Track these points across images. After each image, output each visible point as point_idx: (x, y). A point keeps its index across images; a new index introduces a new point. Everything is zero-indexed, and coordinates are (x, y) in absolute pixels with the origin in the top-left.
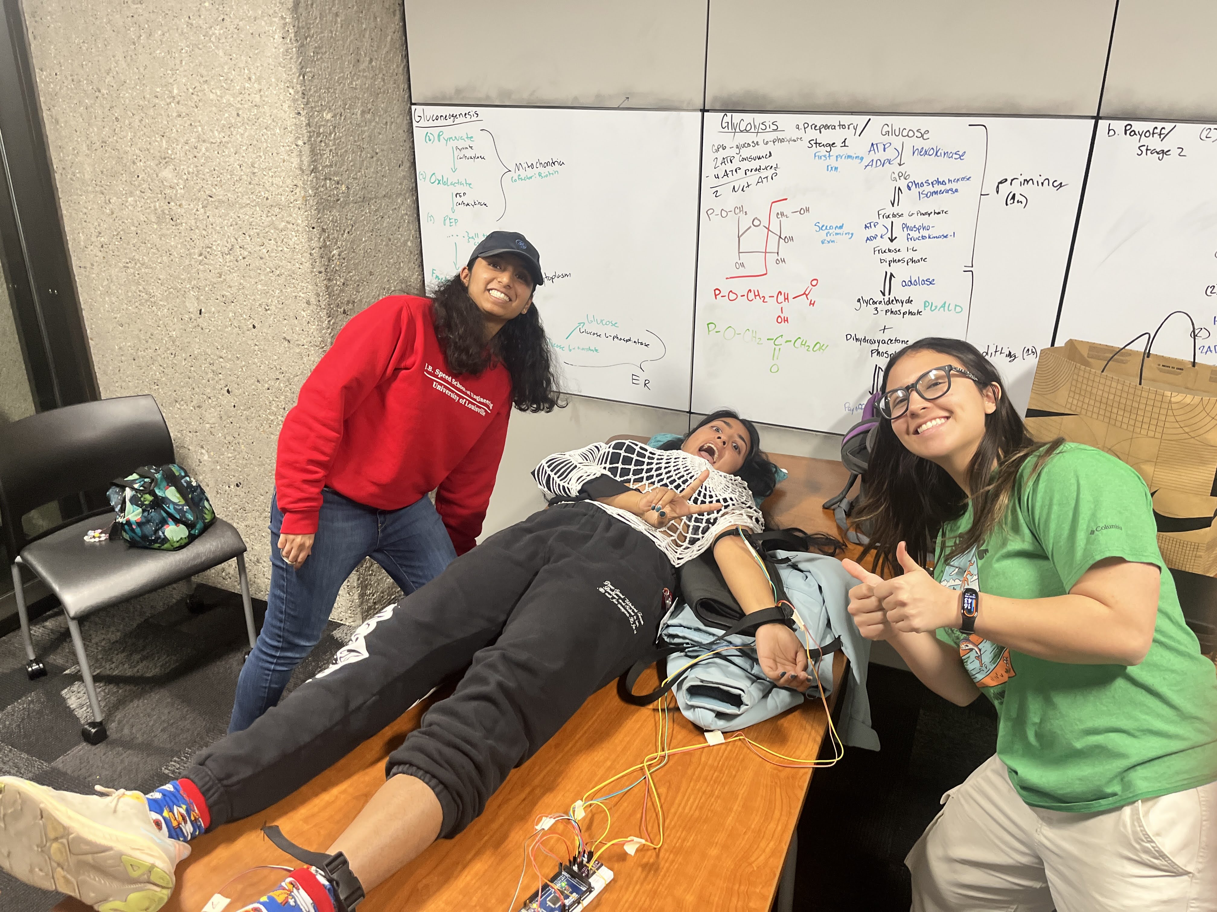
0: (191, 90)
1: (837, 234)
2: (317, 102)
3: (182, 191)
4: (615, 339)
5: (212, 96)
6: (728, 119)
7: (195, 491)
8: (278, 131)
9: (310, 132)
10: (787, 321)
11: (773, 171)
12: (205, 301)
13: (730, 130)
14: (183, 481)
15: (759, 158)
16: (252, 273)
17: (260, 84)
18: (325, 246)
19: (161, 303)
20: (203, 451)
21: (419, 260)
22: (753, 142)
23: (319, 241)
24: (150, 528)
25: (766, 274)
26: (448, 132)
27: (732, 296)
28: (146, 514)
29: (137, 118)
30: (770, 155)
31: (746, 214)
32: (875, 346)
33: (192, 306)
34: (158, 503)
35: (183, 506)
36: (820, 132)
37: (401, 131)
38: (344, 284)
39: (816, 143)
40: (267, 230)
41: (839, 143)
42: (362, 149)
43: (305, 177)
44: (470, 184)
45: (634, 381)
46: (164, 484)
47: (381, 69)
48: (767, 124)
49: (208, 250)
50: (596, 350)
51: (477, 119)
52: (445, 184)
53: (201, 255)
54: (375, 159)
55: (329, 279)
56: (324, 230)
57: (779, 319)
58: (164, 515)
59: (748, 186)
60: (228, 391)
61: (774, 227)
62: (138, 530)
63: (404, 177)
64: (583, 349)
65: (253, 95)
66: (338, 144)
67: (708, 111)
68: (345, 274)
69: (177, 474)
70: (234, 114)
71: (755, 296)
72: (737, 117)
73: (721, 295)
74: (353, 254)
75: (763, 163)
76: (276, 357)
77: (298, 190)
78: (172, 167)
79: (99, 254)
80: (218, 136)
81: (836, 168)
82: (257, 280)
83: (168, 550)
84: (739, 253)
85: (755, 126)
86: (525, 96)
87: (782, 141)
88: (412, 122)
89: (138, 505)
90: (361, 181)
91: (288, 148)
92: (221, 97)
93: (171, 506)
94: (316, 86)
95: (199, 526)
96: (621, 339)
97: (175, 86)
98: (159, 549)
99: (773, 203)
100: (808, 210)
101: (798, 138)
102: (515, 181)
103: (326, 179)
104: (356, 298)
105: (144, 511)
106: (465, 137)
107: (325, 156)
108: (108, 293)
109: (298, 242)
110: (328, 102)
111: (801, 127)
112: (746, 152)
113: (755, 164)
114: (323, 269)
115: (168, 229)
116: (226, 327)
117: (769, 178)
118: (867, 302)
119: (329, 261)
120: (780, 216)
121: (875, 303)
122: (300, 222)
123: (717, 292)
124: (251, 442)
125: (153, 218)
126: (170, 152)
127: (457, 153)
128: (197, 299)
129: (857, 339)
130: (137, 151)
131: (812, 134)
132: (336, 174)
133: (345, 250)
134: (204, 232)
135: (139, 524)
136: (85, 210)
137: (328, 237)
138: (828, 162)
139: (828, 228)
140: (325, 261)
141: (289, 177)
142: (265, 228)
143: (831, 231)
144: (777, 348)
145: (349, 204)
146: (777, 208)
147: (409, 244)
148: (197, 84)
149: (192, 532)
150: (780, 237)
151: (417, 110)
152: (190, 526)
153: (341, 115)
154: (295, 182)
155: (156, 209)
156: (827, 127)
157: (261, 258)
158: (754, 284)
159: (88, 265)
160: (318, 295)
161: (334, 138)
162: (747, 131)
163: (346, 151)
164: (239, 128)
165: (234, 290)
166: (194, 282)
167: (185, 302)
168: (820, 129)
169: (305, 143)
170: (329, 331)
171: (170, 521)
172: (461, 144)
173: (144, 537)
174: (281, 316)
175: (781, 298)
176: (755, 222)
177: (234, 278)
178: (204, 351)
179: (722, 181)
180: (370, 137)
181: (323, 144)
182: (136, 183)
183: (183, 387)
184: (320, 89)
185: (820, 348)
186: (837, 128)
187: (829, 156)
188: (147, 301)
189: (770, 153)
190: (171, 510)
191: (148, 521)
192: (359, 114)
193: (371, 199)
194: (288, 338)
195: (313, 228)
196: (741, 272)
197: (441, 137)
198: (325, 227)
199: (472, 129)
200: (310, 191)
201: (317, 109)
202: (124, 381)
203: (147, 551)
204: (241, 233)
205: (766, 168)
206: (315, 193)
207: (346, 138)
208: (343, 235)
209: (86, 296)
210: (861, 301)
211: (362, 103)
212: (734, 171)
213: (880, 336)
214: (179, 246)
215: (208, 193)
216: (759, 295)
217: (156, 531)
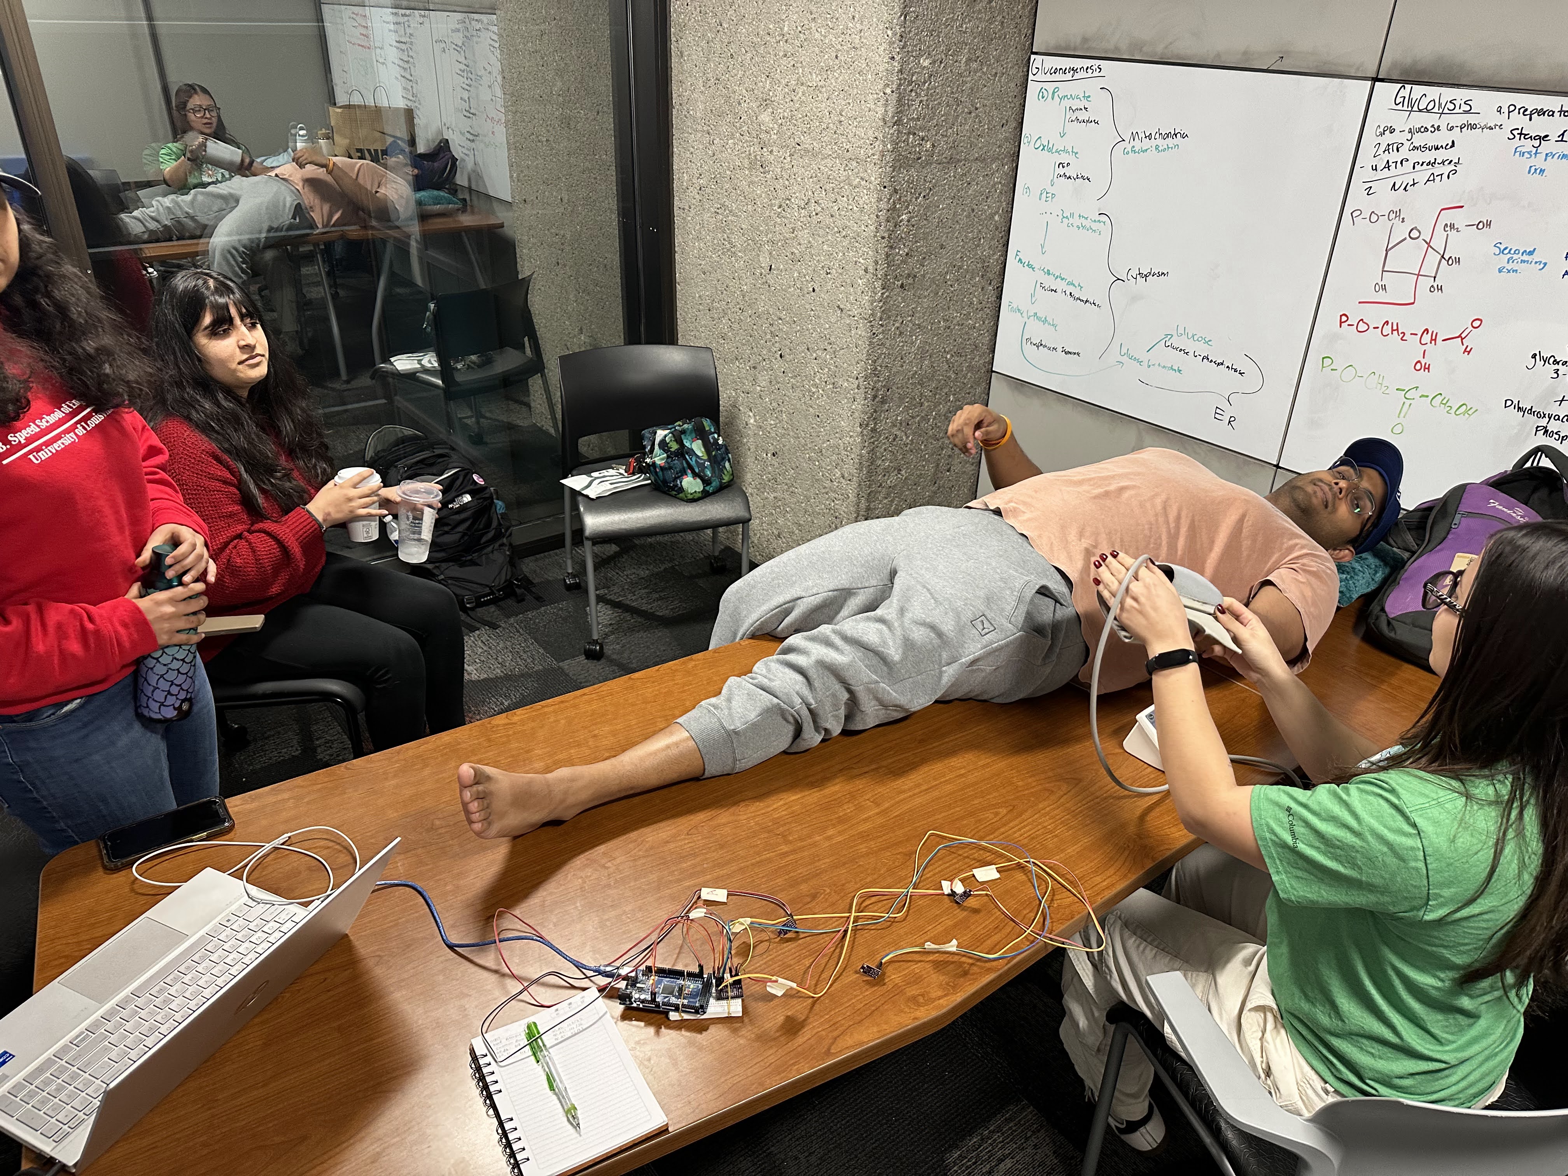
0: (799, 28)
1: (1523, 261)
2: (916, 46)
3: (775, 137)
4: (1205, 360)
5: (817, 35)
6: (1405, 92)
7: (719, 449)
8: (870, 76)
9: (900, 79)
10: (1428, 368)
11: (1452, 167)
12: (776, 256)
13: (1405, 108)
14: (710, 437)
15: (1437, 148)
16: (821, 232)
17: (862, 23)
18: (894, 209)
19: (740, 254)
20: (751, 414)
21: (1005, 238)
22: (1433, 126)
23: (888, 202)
24: (671, 474)
25: (1413, 303)
26: (1065, 89)
27: (1362, 327)
28: (670, 460)
29: (749, 55)
30: (1453, 145)
31: (1403, 222)
32: (1543, 422)
33: (765, 261)
34: (683, 452)
35: (705, 461)
36: (1530, 119)
37: (1013, 85)
38: (907, 254)
39: (1521, 134)
40: (842, 185)
41: (1554, 137)
42: (959, 102)
43: (887, 130)
44: (1076, 153)
45: (1217, 416)
46: (694, 435)
47: (1001, 10)
48: (1457, 103)
49: (788, 202)
50: (1180, 371)
51: (1100, 74)
52: (1050, 150)
53: (780, 207)
54: (973, 114)
55: (891, 247)
56: (896, 191)
57: (1419, 364)
58: (685, 465)
59: (1414, 184)
60: (781, 356)
61: (1438, 243)
62: (660, 474)
63: (1006, 139)
64: (1164, 367)
65: (853, 36)
66: (932, 95)
67: (1382, 80)
68: (910, 244)
69: (707, 429)
70: (834, 55)
71: (1393, 330)
72: (1418, 90)
73: (1348, 323)
74: (925, 222)
75: (1441, 155)
76: (827, 326)
77: (878, 143)
78: (770, 110)
79: (697, 196)
80: (815, 79)
81: (1542, 171)
82: (824, 240)
83: (682, 500)
84: (1383, 271)
85: (1440, 104)
86: (1159, 50)
87: (1473, 127)
88: (1028, 75)
89: (664, 450)
90: (951, 139)
91: (875, 96)
92: (825, 37)
93: (694, 459)
94: (918, 28)
95: (715, 484)
96: (1211, 361)
97: (787, 23)
98: (675, 497)
99: (1442, 210)
100: (1489, 224)
101: (1496, 125)
102: (1128, 153)
103: (909, 133)
104: (919, 272)
105: (668, 457)
106: (1081, 96)
107: (914, 107)
108: (699, 239)
109: (868, 202)
110: (928, 47)
111: (1505, 110)
112: (1419, 139)
113: (1429, 156)
114: (886, 235)
115: (757, 177)
116: (790, 288)
117: (1445, 177)
118: (1546, 361)
119: (895, 226)
120: (1448, 228)
121: (1556, 362)
122: (873, 179)
123: (1344, 318)
124: (792, 411)
125: (746, 163)
126: (771, 94)
127: (1069, 114)
128: (770, 253)
129: (1519, 408)
130: (744, 91)
131: (1519, 121)
132: (922, 129)
133: (917, 216)
134: (787, 182)
135: (662, 468)
136: (692, 150)
137: (900, 199)
138: (1533, 161)
139: (1512, 252)
140: (890, 225)
141: (871, 128)
142: (840, 182)
143: (1515, 257)
144: (1408, 402)
145: (931, 164)
146: (1447, 217)
147: (997, 218)
148: (806, 22)
149: (707, 488)
150: (1443, 257)
151: (1037, 61)
152: (706, 482)
153: (941, 62)
154: (876, 134)
155: (750, 154)
156: (1541, 112)
157: (832, 216)
158: (1394, 315)
159: (687, 207)
160: (876, 263)
161: (928, 88)
162: (1428, 111)
163: (940, 104)
164: (835, 71)
165: (803, 248)
166: (770, 236)
167: (759, 255)
168: (1531, 115)
169: (893, 92)
170: (881, 304)
171: (689, 472)
172: (1076, 104)
173: (665, 482)
174: (839, 281)
175: (1427, 338)
176: (1413, 234)
177: (804, 235)
178: (767, 310)
179: (1380, 175)
180: (972, 89)
181: (913, 94)
182: (738, 125)
183: (744, 345)
184: (922, 31)
185: (1466, 412)
186: (1557, 114)
187: (1536, 153)
188: (728, 250)
189: (1453, 142)
190: (693, 463)
191: (670, 468)
192: (963, 62)
193: (958, 161)
194: (842, 306)
195: (885, 187)
196: (1382, 296)
197: (1056, 95)
198: (898, 188)
199: (1091, 86)
200: (889, 146)
201: (914, 54)
202: (698, 331)
203: (664, 495)
204: (818, 186)
205: (1443, 162)
206: (894, 148)
207: (942, 89)
208: (917, 198)
209: (681, 240)
210: (1538, 357)
211: (970, 49)
212: (1399, 164)
213: (1555, 410)
214: (763, 195)
215: (797, 140)
216: (1397, 330)
217: (675, 479)
